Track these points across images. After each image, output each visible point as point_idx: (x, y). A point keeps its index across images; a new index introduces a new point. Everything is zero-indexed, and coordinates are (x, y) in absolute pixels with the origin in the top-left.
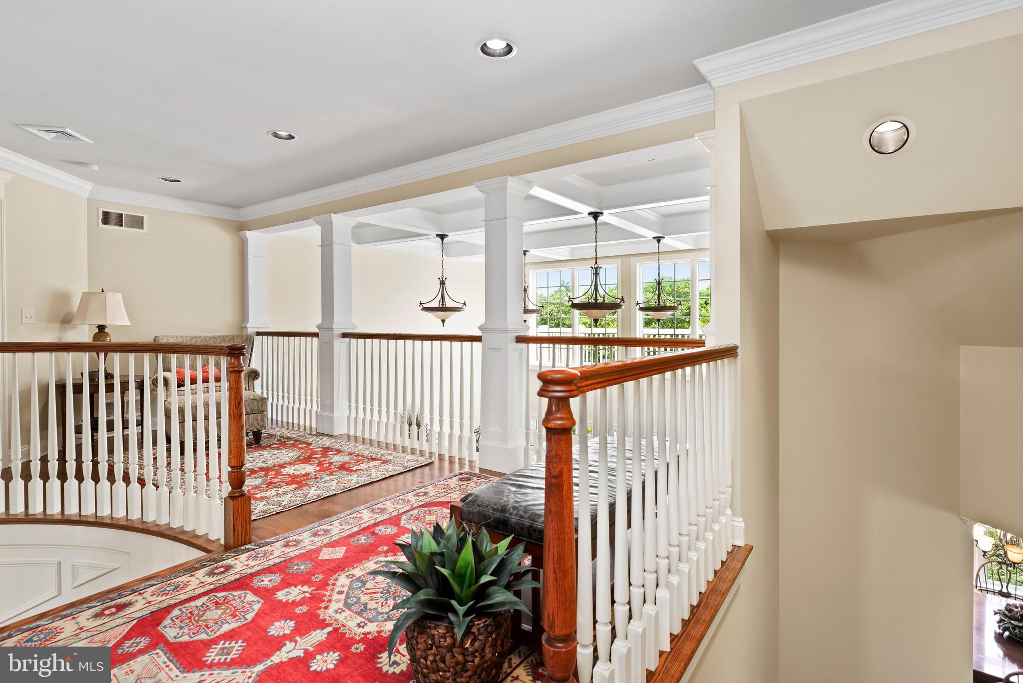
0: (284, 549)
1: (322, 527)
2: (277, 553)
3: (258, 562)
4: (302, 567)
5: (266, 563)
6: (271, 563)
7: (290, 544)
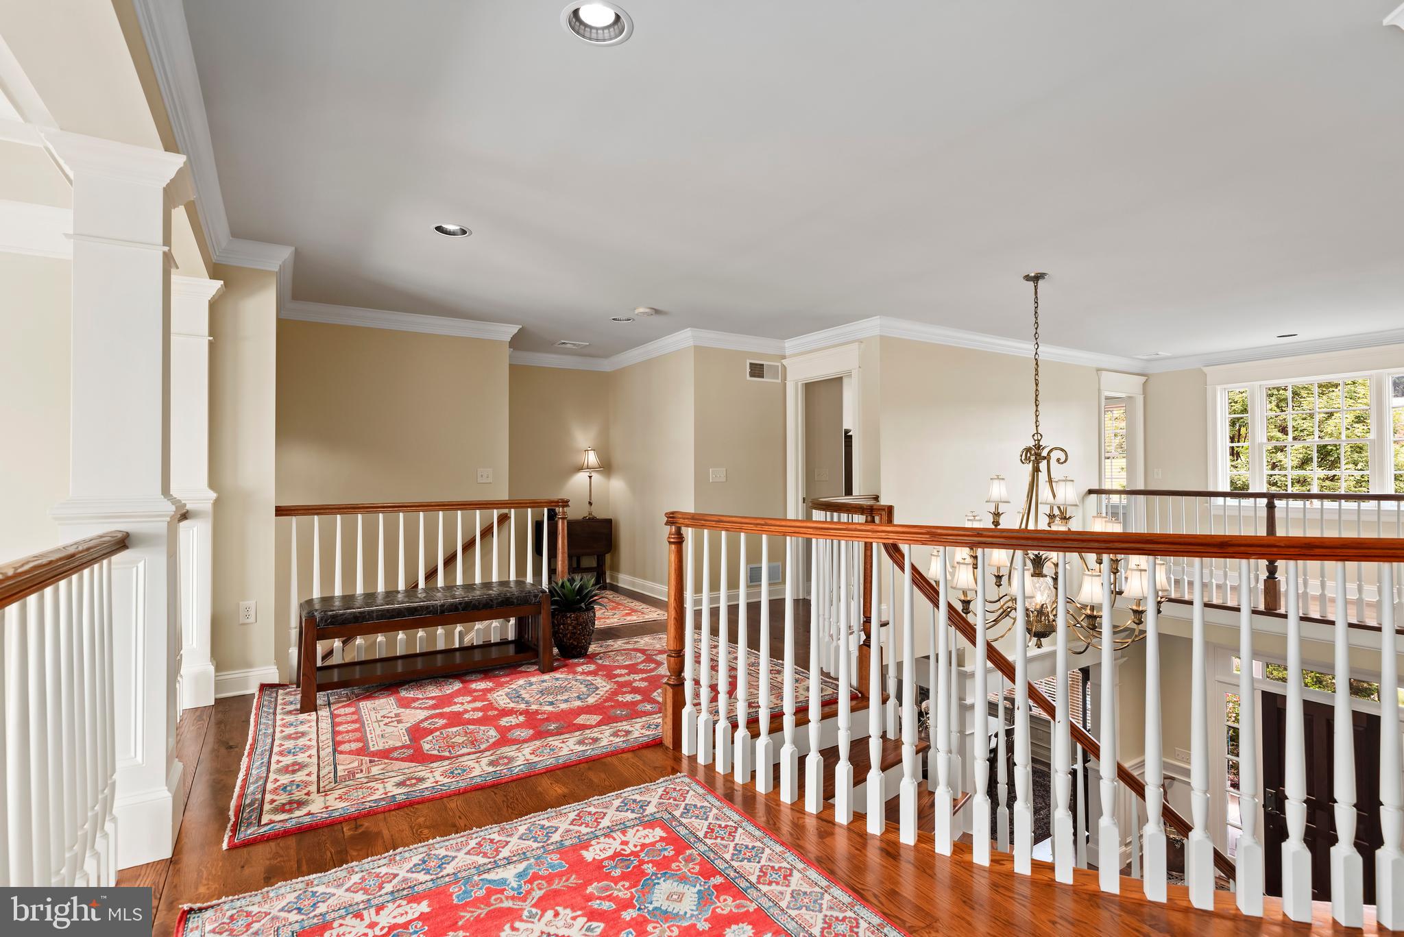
0: (631, 729)
1: (584, 748)
2: (638, 726)
3: (656, 721)
4: (619, 712)
5: (648, 719)
6: (644, 719)
7: (624, 733)
